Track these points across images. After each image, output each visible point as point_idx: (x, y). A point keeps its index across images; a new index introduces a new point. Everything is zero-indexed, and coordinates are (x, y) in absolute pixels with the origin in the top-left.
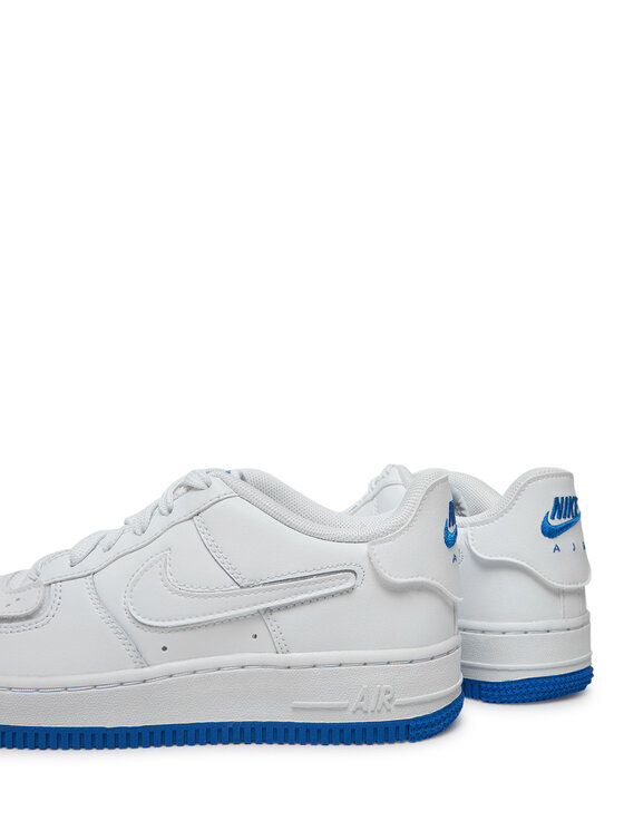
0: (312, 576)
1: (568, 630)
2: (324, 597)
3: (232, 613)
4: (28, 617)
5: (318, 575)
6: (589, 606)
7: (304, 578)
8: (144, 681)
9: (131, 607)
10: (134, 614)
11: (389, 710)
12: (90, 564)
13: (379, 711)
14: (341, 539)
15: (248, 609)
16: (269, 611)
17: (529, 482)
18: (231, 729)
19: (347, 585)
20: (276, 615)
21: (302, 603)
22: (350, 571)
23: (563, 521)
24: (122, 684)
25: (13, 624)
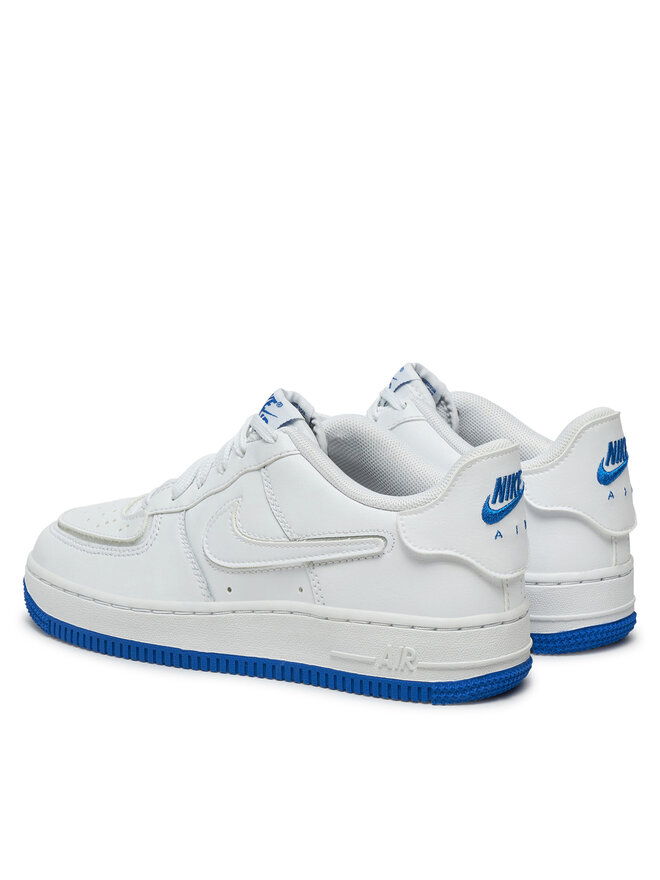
0: (347, 537)
1: (620, 576)
2: (358, 558)
3: (280, 562)
4: (132, 543)
5: (352, 537)
6: (633, 552)
7: (341, 538)
8: (212, 614)
9: (205, 546)
10: (206, 551)
11: (412, 671)
12: (184, 501)
13: (402, 670)
14: (378, 506)
15: (293, 561)
16: (312, 564)
17: (585, 429)
18: (283, 667)
19: (376, 550)
20: (318, 570)
21: (339, 561)
22: (381, 537)
23: (616, 466)
24: (194, 613)
25: (121, 548)
